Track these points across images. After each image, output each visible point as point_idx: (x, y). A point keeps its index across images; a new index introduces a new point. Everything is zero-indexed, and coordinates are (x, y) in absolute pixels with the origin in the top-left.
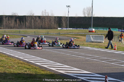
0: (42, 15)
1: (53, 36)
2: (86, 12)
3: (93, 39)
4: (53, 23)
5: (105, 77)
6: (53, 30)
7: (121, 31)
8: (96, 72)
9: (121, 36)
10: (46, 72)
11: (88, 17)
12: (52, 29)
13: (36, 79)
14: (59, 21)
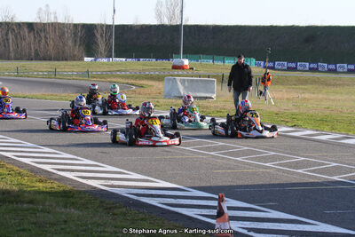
0: (38, 21)
1: (71, 82)
2: (164, 10)
3: (185, 88)
4: (70, 43)
5: (217, 197)
6: (69, 63)
7: (265, 67)
8: (193, 185)
9: (265, 79)
10: (49, 185)
11: (172, 26)
12: (66, 60)
13: (19, 205)
14: (88, 38)
